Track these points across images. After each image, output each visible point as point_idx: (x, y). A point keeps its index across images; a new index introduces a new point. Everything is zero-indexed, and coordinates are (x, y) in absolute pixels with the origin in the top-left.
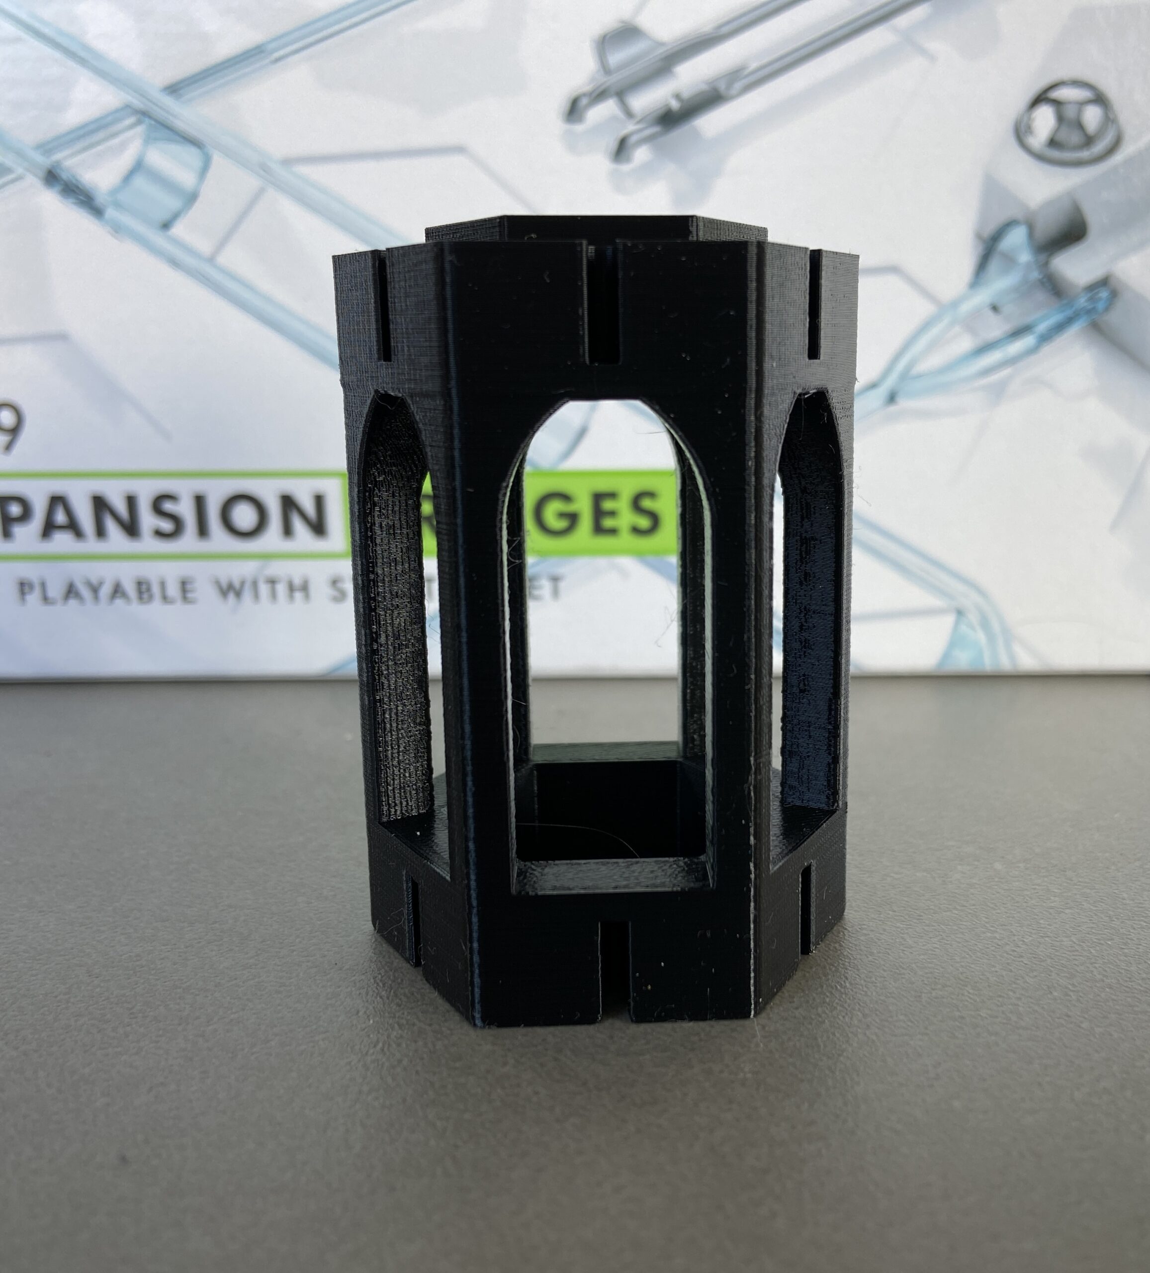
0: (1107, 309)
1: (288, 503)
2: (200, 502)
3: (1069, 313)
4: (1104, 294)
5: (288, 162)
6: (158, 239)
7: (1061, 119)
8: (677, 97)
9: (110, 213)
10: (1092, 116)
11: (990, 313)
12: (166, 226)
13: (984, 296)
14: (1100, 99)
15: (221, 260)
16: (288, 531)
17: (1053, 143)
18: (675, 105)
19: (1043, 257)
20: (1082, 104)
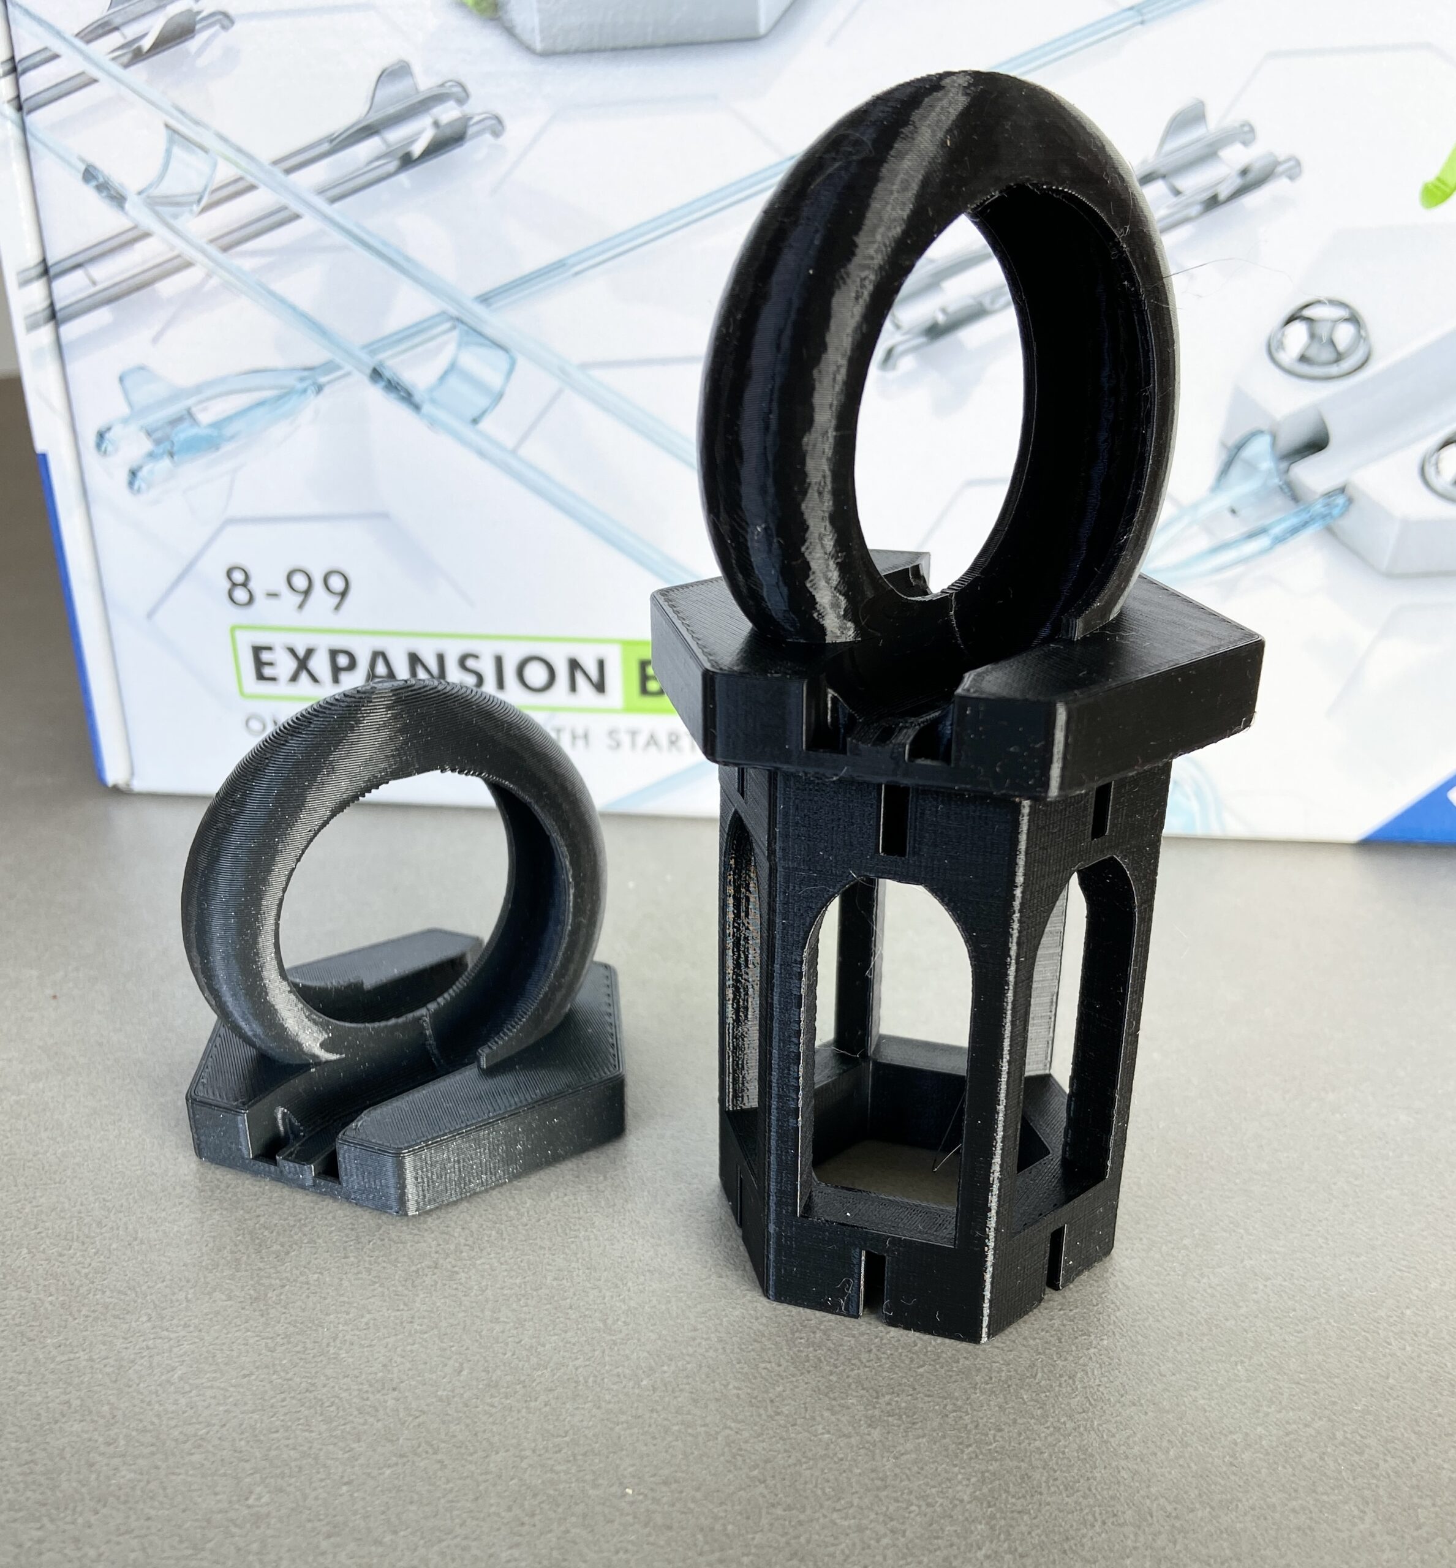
0: (1342, 514)
1: (574, 665)
2: (499, 661)
3: (1305, 516)
4: (1341, 500)
5: (584, 366)
6: (468, 432)
7: (1313, 336)
8: (944, 311)
9: (427, 408)
10: (1344, 334)
11: (1228, 515)
12: (475, 421)
13: (1224, 500)
14: (1354, 319)
15: (523, 452)
16: (573, 687)
17: (1303, 359)
18: (941, 318)
19: (1284, 465)
20: (1336, 322)
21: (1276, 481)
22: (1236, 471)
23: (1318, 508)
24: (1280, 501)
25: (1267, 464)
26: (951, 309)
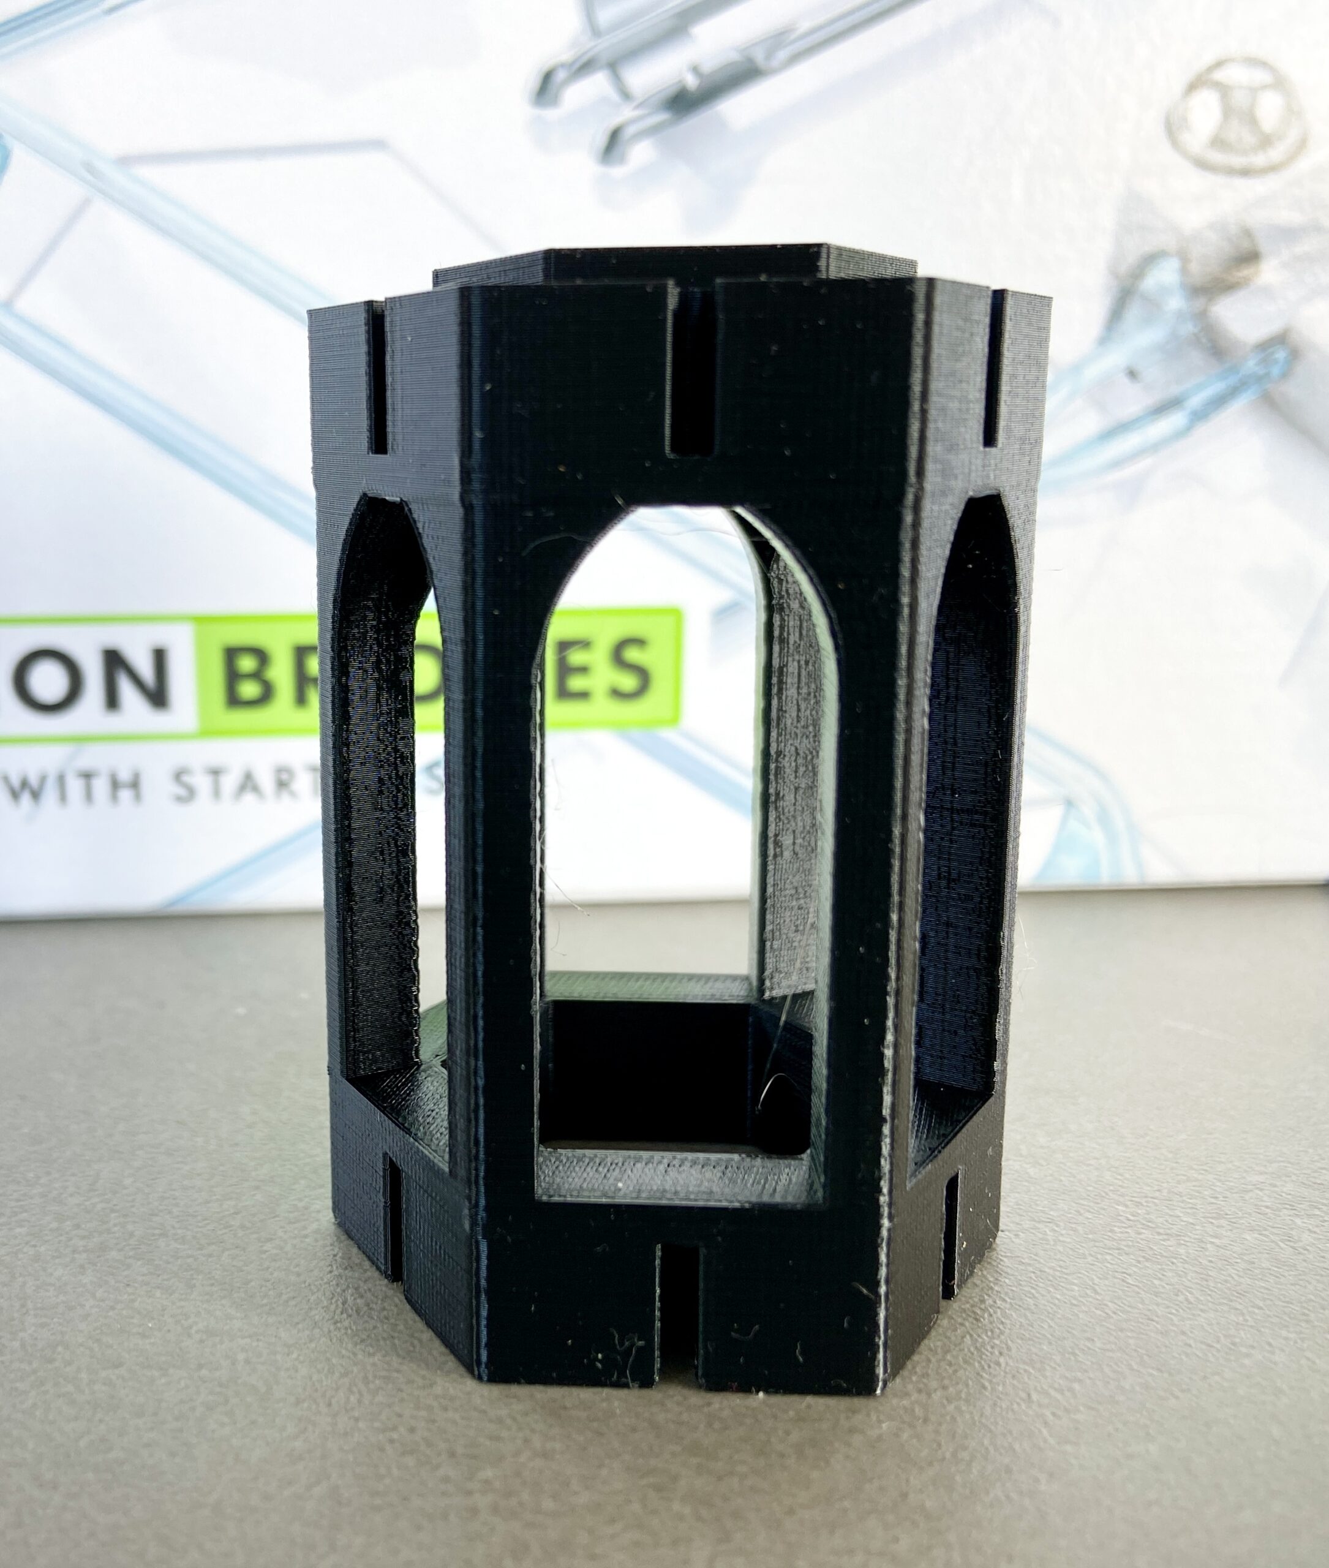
0: (1285, 375)
1: (114, 661)
3: (1232, 380)
4: (1281, 355)
5: (125, 161)
7: (1228, 111)
8: (695, 70)
10: (1270, 108)
11: (1125, 380)
13: (1116, 358)
14: (1280, 83)
15: (23, 305)
16: (112, 701)
17: (1218, 142)
18: (691, 82)
19: (1200, 303)
20: (1258, 89)
21: (1188, 328)
22: (1134, 312)
23: (1251, 365)
24: (1196, 357)
25: (1176, 303)
26: (708, 67)
